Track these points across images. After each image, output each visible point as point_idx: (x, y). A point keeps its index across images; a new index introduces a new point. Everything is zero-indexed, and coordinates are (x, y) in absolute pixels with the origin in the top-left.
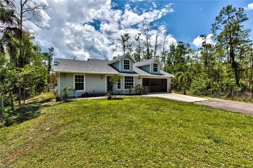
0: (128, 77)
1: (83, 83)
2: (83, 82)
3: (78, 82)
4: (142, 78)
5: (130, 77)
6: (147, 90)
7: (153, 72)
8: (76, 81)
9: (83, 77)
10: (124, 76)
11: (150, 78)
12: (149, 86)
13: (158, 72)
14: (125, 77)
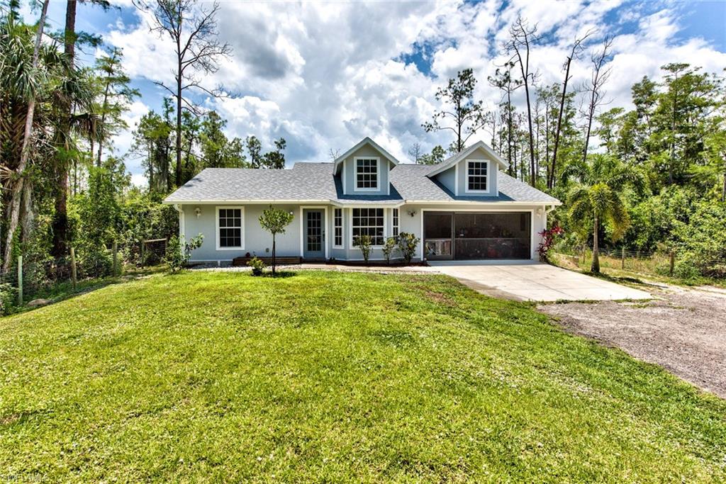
0: (364, 211)
1: (239, 230)
2: (240, 226)
3: (227, 228)
4: (424, 212)
5: (372, 211)
6: (443, 251)
7: (467, 191)
8: (222, 223)
9: (238, 213)
10: (352, 207)
11: (454, 212)
12: (450, 237)
13: (487, 191)
14: (356, 212)
